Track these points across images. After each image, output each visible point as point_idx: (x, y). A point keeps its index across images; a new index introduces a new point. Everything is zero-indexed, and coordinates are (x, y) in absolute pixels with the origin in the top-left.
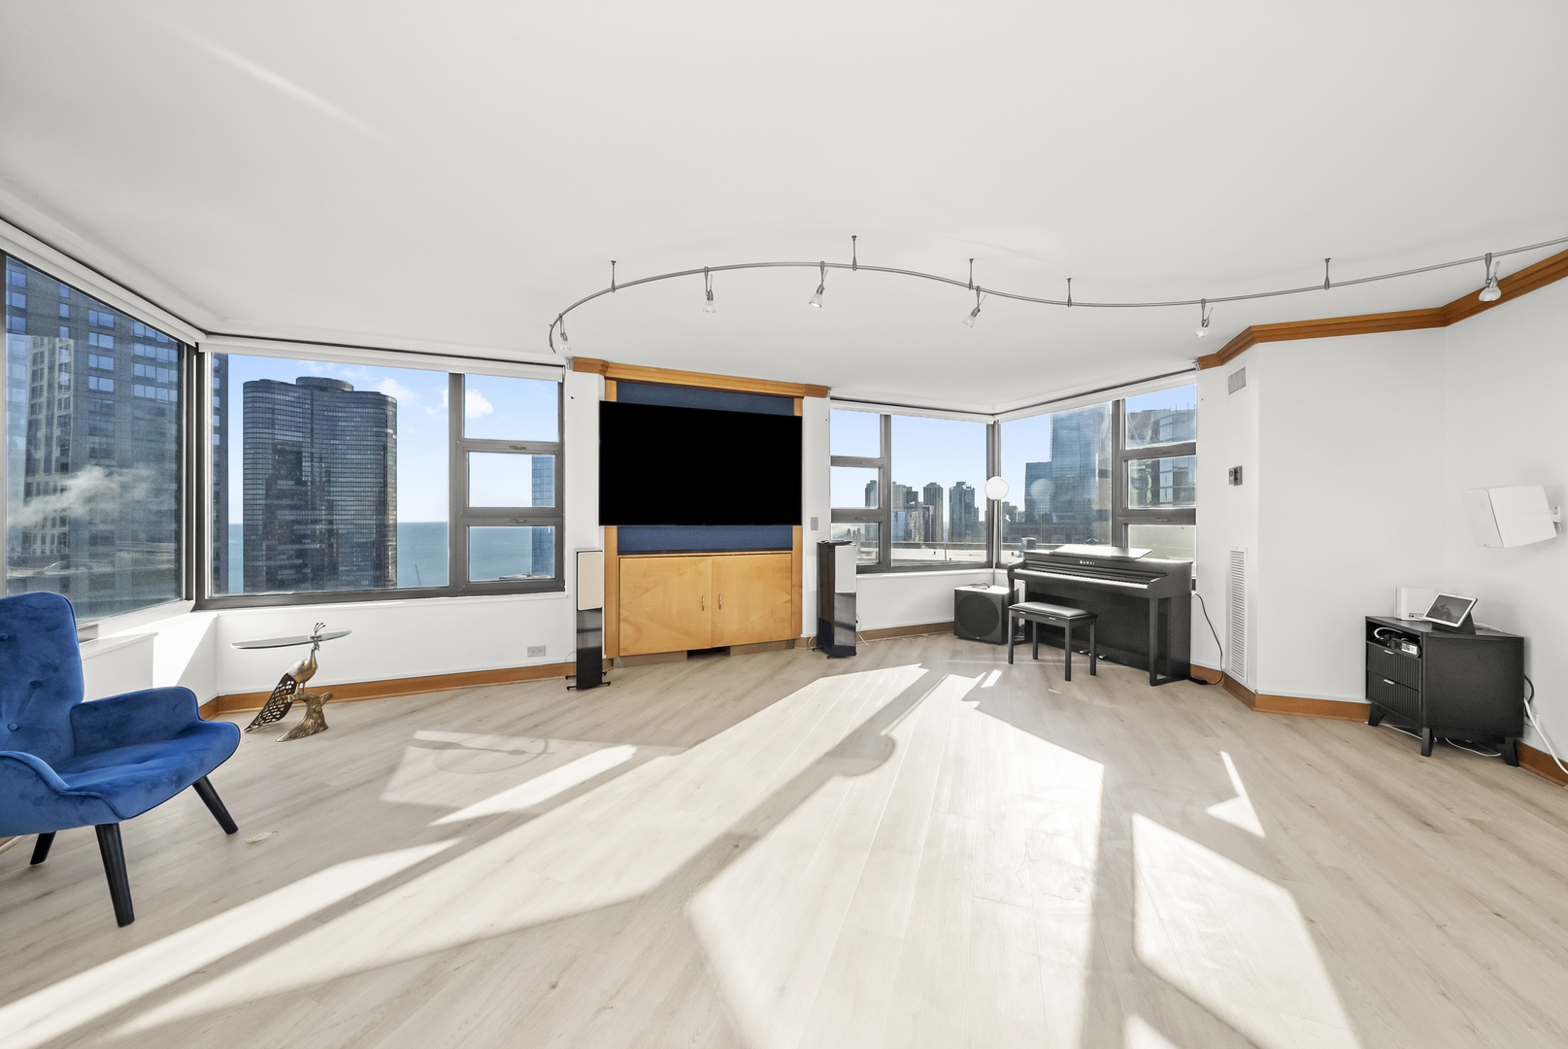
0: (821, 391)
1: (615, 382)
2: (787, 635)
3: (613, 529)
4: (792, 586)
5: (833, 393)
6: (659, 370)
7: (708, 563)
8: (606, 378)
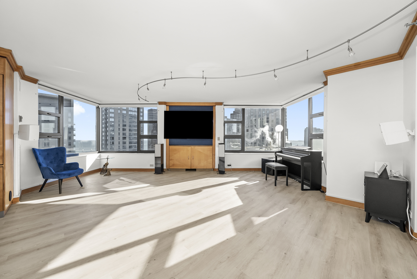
0: (221, 104)
1: (168, 106)
2: (211, 167)
3: (168, 140)
4: (213, 155)
5: (224, 104)
6: (178, 103)
7: (189, 148)
8: (166, 106)
